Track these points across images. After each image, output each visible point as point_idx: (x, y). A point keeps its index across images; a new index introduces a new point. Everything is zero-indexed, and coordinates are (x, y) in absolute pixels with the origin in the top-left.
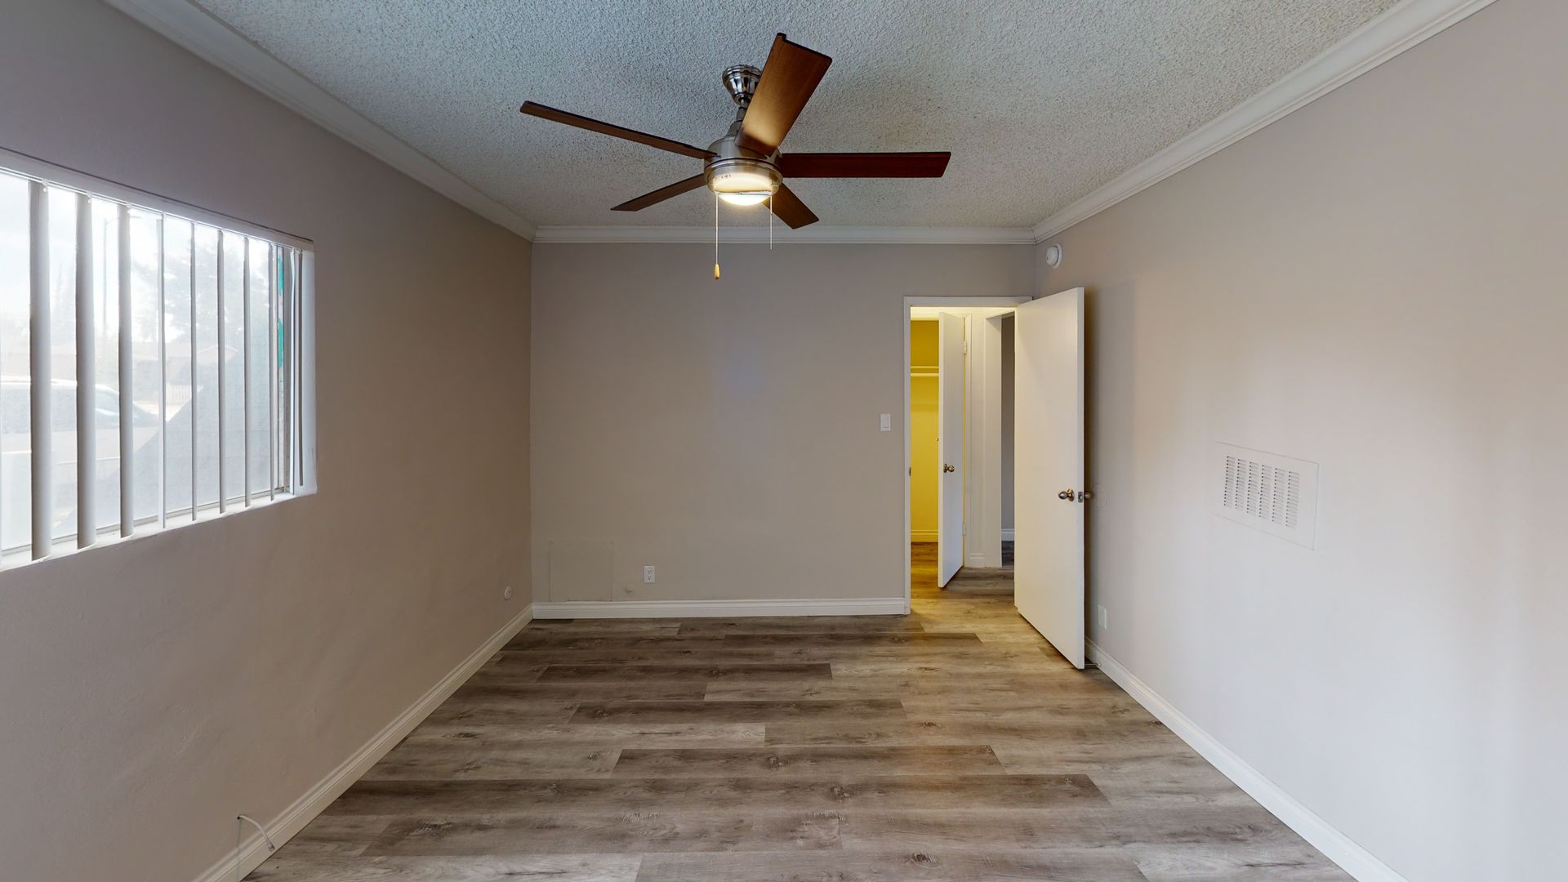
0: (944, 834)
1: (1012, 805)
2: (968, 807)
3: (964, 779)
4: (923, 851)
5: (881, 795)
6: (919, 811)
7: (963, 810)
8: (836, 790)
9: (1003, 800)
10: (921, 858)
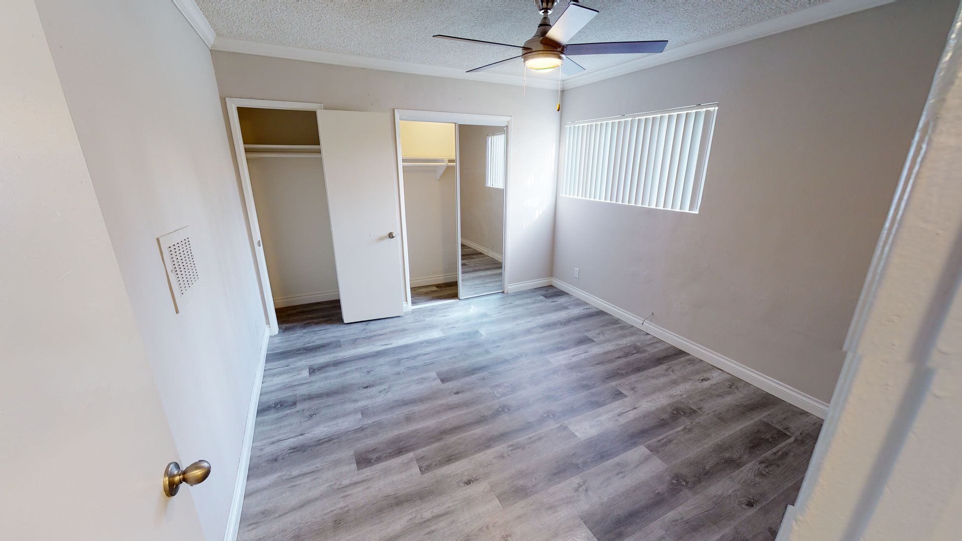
0: (449, 406)
1: (413, 432)
2: (437, 422)
3: (440, 440)
4: (457, 395)
5: (483, 415)
6: (462, 412)
7: (441, 420)
8: (506, 410)
9: (418, 433)
10: (457, 393)
